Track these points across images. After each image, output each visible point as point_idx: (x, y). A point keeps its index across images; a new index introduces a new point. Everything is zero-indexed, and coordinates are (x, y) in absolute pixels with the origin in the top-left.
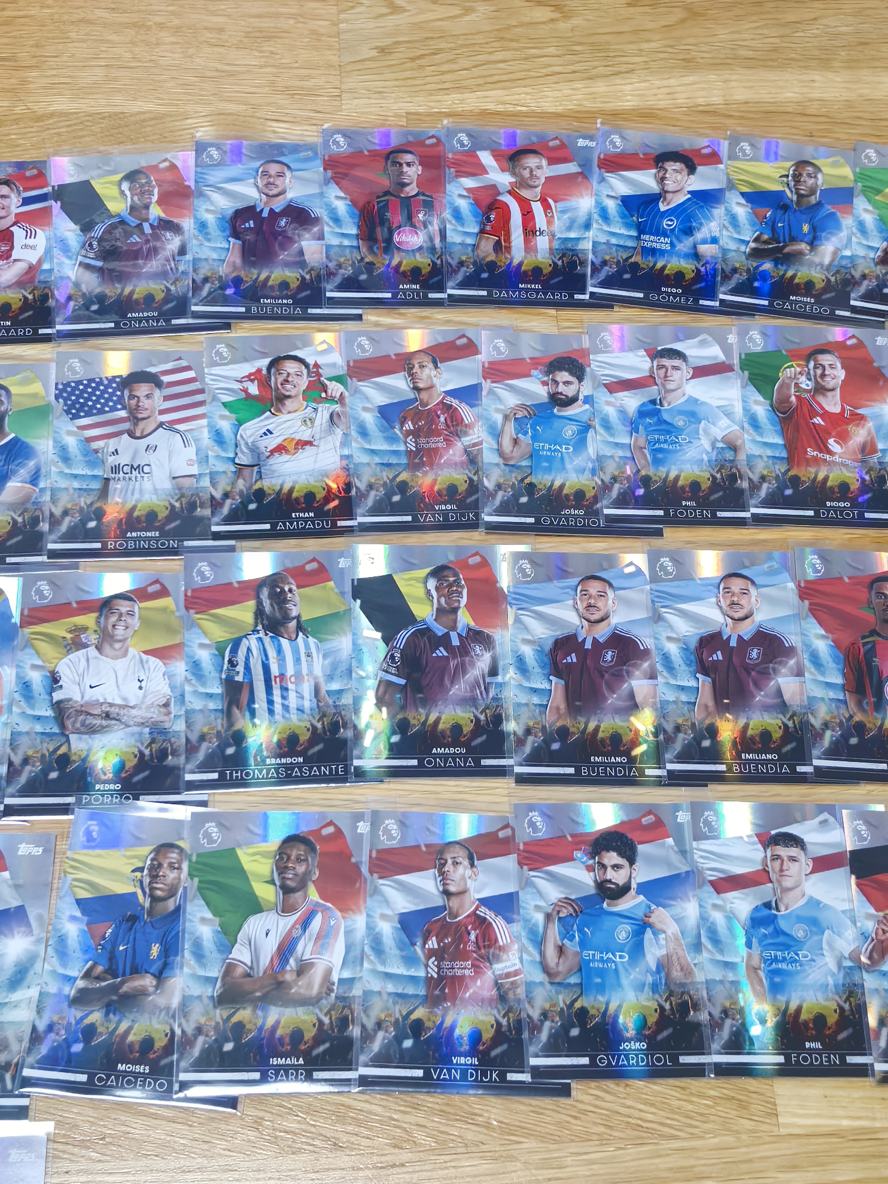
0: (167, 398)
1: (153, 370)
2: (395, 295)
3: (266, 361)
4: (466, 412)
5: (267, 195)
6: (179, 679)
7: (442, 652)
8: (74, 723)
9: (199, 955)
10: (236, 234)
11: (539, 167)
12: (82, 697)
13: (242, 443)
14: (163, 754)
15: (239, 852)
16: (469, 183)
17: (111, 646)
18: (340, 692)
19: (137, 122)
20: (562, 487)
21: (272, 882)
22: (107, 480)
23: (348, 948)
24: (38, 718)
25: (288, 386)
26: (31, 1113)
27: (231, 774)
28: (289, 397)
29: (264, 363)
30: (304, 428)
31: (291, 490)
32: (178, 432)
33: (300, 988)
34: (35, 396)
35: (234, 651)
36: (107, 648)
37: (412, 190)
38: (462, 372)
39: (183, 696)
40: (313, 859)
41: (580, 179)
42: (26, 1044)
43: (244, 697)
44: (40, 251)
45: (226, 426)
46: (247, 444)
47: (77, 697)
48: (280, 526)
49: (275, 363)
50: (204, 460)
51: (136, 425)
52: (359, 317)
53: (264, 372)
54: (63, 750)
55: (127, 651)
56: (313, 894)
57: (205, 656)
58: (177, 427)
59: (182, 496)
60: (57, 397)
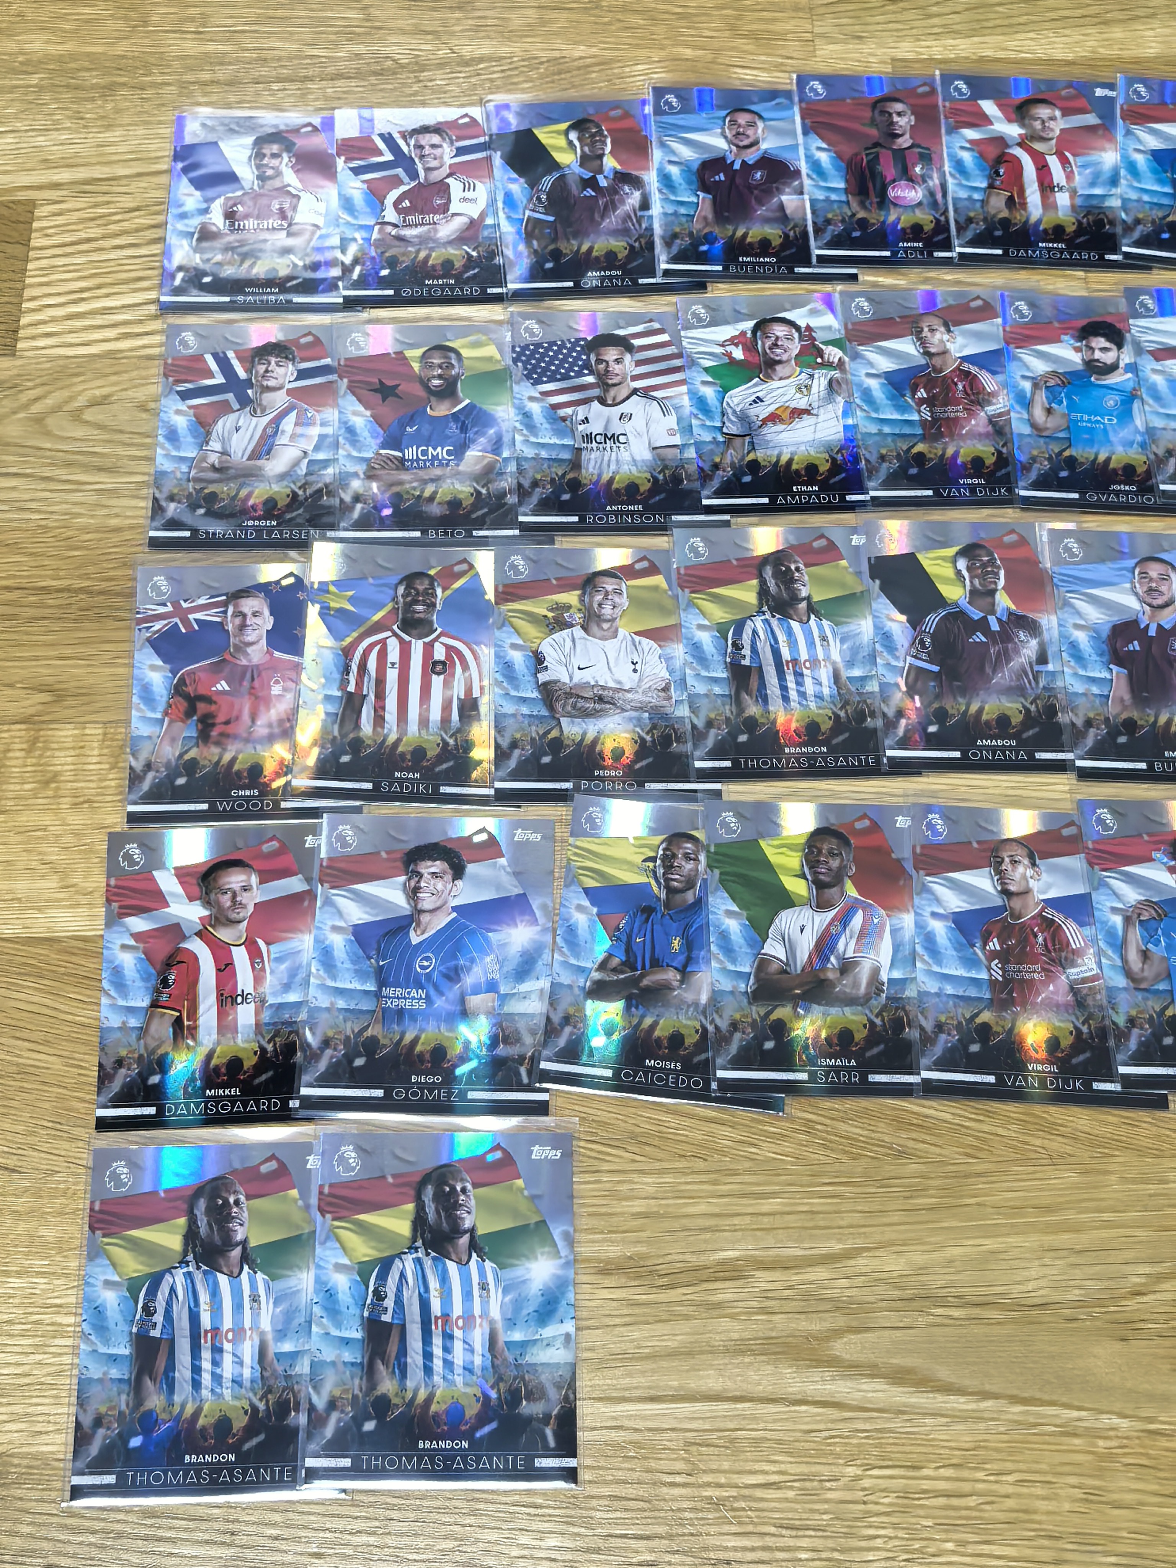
0: (639, 363)
1: (621, 332)
2: (894, 254)
3: (751, 324)
4: (988, 381)
5: (737, 146)
6: (678, 663)
7: (980, 637)
8: (564, 707)
9: (728, 949)
10: (704, 186)
11: (1053, 118)
12: (571, 678)
13: (729, 411)
14: (666, 740)
15: (762, 843)
16: (971, 134)
17: (599, 625)
18: (863, 679)
19: (579, 68)
20: (1108, 460)
21: (803, 876)
22: (579, 450)
23: (896, 948)
24: (524, 700)
25: (778, 351)
26: (552, 1109)
27: (746, 763)
28: (780, 362)
29: (748, 325)
30: (798, 395)
31: (790, 462)
32: (654, 399)
33: (844, 986)
34: (490, 359)
35: (739, 632)
36: (594, 629)
37: (905, 142)
38: (979, 336)
39: (683, 681)
40: (848, 855)
41: (1100, 132)
42: (540, 1037)
43: (754, 683)
44: (482, 204)
45: (709, 393)
46: (734, 412)
47: (565, 679)
48: (780, 500)
49: (761, 326)
50: (688, 430)
51: (606, 391)
52: (854, 278)
53: (749, 335)
54: (554, 734)
55: (616, 631)
56: (851, 891)
57: (706, 638)
58: (655, 394)
59: (666, 467)
60: (515, 361)
